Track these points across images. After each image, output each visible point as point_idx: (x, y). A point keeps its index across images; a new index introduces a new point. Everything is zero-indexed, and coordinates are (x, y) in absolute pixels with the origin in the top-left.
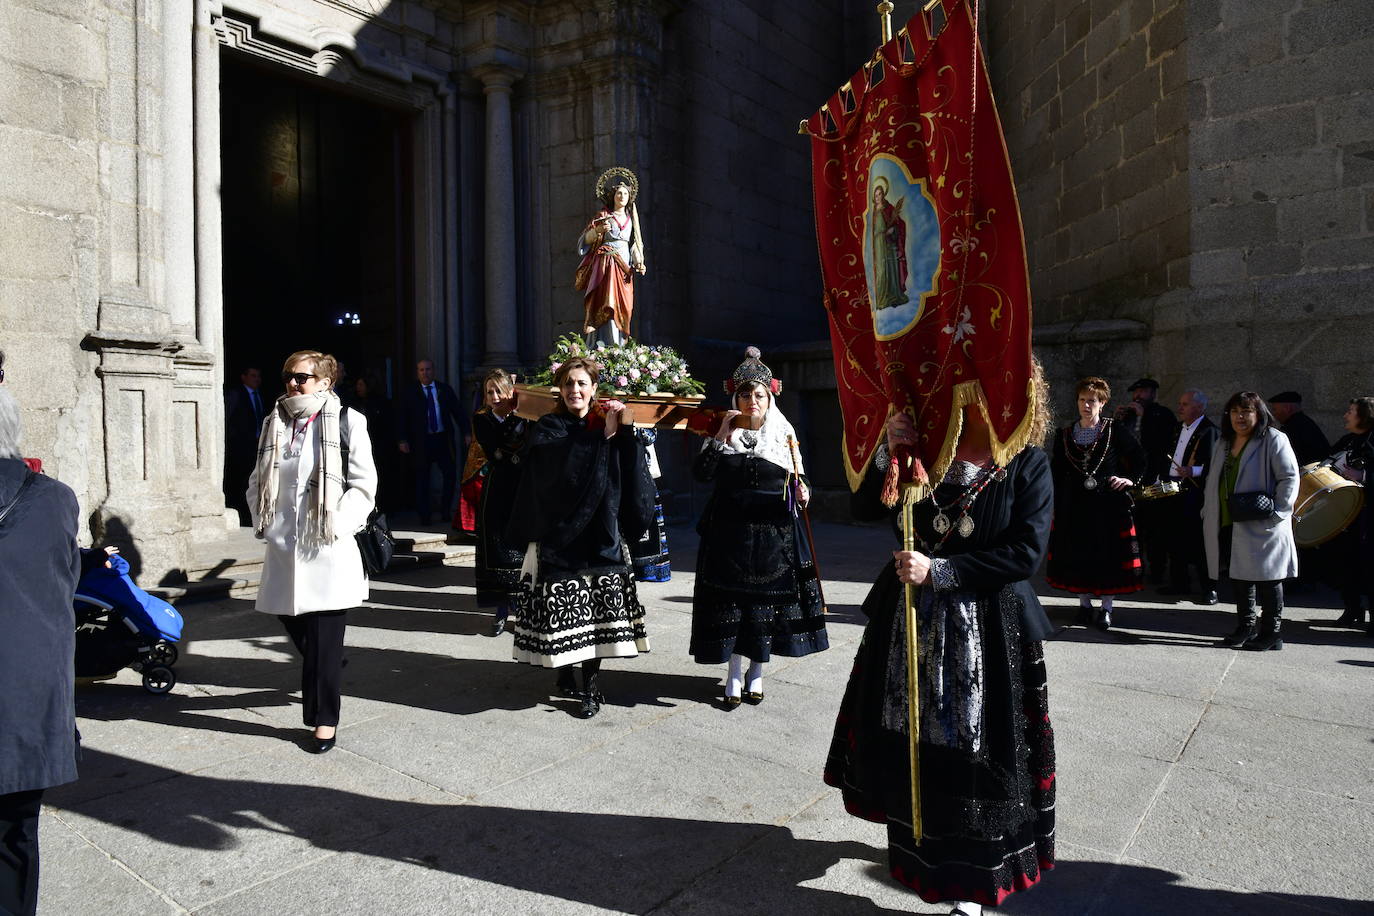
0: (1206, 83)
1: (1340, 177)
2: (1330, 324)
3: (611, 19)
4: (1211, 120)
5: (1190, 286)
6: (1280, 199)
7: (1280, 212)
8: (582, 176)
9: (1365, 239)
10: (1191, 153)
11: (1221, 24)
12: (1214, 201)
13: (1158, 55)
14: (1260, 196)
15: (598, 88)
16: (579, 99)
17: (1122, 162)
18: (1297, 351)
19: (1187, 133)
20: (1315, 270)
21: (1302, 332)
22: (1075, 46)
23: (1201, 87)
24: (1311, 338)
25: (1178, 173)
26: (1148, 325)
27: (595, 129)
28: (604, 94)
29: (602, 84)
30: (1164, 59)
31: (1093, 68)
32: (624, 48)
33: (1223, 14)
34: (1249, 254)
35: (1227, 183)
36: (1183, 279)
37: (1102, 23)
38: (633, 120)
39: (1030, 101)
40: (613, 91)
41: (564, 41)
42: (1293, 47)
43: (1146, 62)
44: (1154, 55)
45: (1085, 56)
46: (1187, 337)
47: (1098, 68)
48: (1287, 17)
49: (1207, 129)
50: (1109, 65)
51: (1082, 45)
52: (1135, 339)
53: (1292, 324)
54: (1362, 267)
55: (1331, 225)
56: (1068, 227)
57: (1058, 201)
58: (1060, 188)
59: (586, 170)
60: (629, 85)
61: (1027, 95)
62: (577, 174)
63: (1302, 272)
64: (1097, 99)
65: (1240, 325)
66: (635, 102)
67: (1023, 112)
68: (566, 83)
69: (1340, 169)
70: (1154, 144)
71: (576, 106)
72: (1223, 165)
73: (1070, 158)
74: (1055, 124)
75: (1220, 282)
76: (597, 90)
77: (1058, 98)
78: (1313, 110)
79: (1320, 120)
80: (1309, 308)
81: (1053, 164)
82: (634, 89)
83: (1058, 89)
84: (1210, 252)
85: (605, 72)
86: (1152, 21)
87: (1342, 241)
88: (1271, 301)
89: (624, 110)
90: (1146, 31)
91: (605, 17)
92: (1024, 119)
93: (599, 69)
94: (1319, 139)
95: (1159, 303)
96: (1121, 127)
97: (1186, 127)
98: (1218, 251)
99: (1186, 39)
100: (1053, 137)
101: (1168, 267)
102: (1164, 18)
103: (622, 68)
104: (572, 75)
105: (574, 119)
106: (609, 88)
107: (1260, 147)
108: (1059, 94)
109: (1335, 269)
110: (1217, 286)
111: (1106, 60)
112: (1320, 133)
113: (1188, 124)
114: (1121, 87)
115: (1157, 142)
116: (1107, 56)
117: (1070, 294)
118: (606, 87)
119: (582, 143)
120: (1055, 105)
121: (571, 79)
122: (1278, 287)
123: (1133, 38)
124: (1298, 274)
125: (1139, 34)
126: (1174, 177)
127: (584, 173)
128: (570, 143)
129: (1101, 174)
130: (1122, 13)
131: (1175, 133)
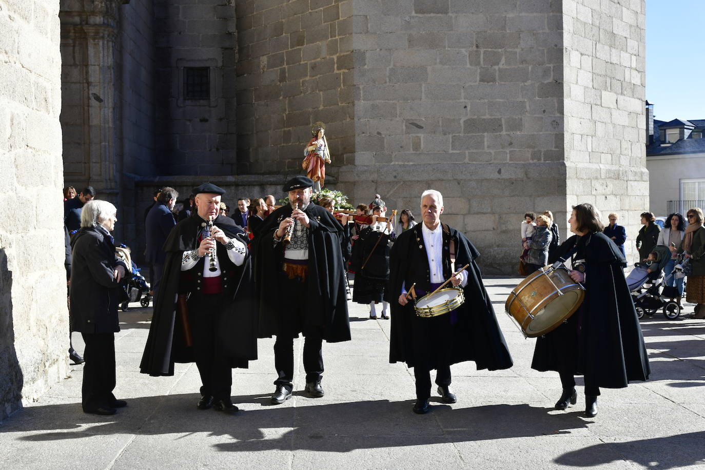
0: (361, 87)
1: (404, 131)
2: (402, 183)
3: (102, 7)
4: (362, 101)
5: (355, 165)
6: (386, 135)
7: (385, 140)
8: (79, 84)
9: (412, 154)
10: (355, 113)
11: (366, 67)
12: (363, 133)
13: (340, 69)
14: (379, 133)
15: (92, 41)
16: (77, 43)
17: (321, 108)
18: (391, 192)
19: (354, 105)
20: (397, 163)
21: (393, 186)
22: (295, 48)
23: (359, 88)
24: (396, 188)
25: (350, 119)
26: (336, 178)
27: (89, 61)
28: (95, 44)
29: (94, 39)
30: (343, 72)
31: (306, 62)
32: (106, 22)
33: (367, 62)
34: (376, 154)
35: (368, 127)
36: (352, 161)
37: (311, 44)
38: (110, 60)
39: (266, 63)
40: (101, 43)
41: (68, 10)
42: (390, 80)
43: (334, 70)
44: (339, 69)
45: (302, 55)
46: (355, 185)
47: (309, 62)
48: (388, 68)
49: (361, 105)
50: (315, 64)
51: (300, 50)
52: (332, 184)
53: (389, 182)
54: (411, 163)
55: (401, 147)
56: (291, 129)
57: (284, 115)
58: (285, 110)
59: (81, 82)
60: (108, 41)
61: (264, 60)
62: (75, 83)
63: (393, 163)
64: (308, 77)
65: (373, 182)
66: (111, 51)
67: (261, 66)
68: (69, 32)
69: (404, 127)
70: (338, 105)
71: (74, 46)
72: (366, 119)
73: (291, 97)
74: (283, 79)
75: (365, 164)
76: (91, 41)
77: (285, 68)
78: (396, 104)
79: (398, 109)
80: (395, 177)
81: (281, 98)
82: (110, 44)
83: (285, 64)
84: (362, 152)
85: (97, 33)
86: (338, 55)
87: (405, 154)
88: (383, 173)
89: (106, 54)
90: (335, 57)
91: (98, 5)
92: (262, 70)
93: (93, 31)
94: (398, 116)
95: (341, 170)
96: (321, 93)
97: (353, 102)
98: (365, 152)
99: (353, 68)
100: (281, 85)
101: (345, 156)
102: (343, 56)
103: (106, 32)
104: (74, 29)
105: (74, 53)
106: (98, 41)
107: (379, 115)
108: (285, 66)
109: (403, 163)
110: (365, 166)
111: (313, 61)
112: (398, 113)
113: (354, 102)
114: (321, 76)
115: (340, 104)
116: (314, 59)
117: (292, 159)
118: (96, 41)
119: (79, 67)
120: (283, 72)
121: (73, 31)
122: (385, 168)
123: (328, 57)
124: (391, 164)
125: (331, 57)
126: (348, 120)
127: (80, 83)
128: (71, 66)
129: (310, 110)
130: (323, 44)
131: (348, 103)
